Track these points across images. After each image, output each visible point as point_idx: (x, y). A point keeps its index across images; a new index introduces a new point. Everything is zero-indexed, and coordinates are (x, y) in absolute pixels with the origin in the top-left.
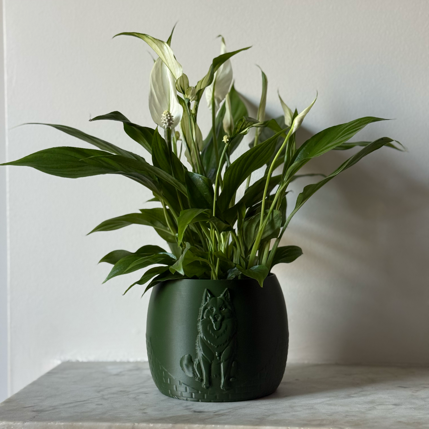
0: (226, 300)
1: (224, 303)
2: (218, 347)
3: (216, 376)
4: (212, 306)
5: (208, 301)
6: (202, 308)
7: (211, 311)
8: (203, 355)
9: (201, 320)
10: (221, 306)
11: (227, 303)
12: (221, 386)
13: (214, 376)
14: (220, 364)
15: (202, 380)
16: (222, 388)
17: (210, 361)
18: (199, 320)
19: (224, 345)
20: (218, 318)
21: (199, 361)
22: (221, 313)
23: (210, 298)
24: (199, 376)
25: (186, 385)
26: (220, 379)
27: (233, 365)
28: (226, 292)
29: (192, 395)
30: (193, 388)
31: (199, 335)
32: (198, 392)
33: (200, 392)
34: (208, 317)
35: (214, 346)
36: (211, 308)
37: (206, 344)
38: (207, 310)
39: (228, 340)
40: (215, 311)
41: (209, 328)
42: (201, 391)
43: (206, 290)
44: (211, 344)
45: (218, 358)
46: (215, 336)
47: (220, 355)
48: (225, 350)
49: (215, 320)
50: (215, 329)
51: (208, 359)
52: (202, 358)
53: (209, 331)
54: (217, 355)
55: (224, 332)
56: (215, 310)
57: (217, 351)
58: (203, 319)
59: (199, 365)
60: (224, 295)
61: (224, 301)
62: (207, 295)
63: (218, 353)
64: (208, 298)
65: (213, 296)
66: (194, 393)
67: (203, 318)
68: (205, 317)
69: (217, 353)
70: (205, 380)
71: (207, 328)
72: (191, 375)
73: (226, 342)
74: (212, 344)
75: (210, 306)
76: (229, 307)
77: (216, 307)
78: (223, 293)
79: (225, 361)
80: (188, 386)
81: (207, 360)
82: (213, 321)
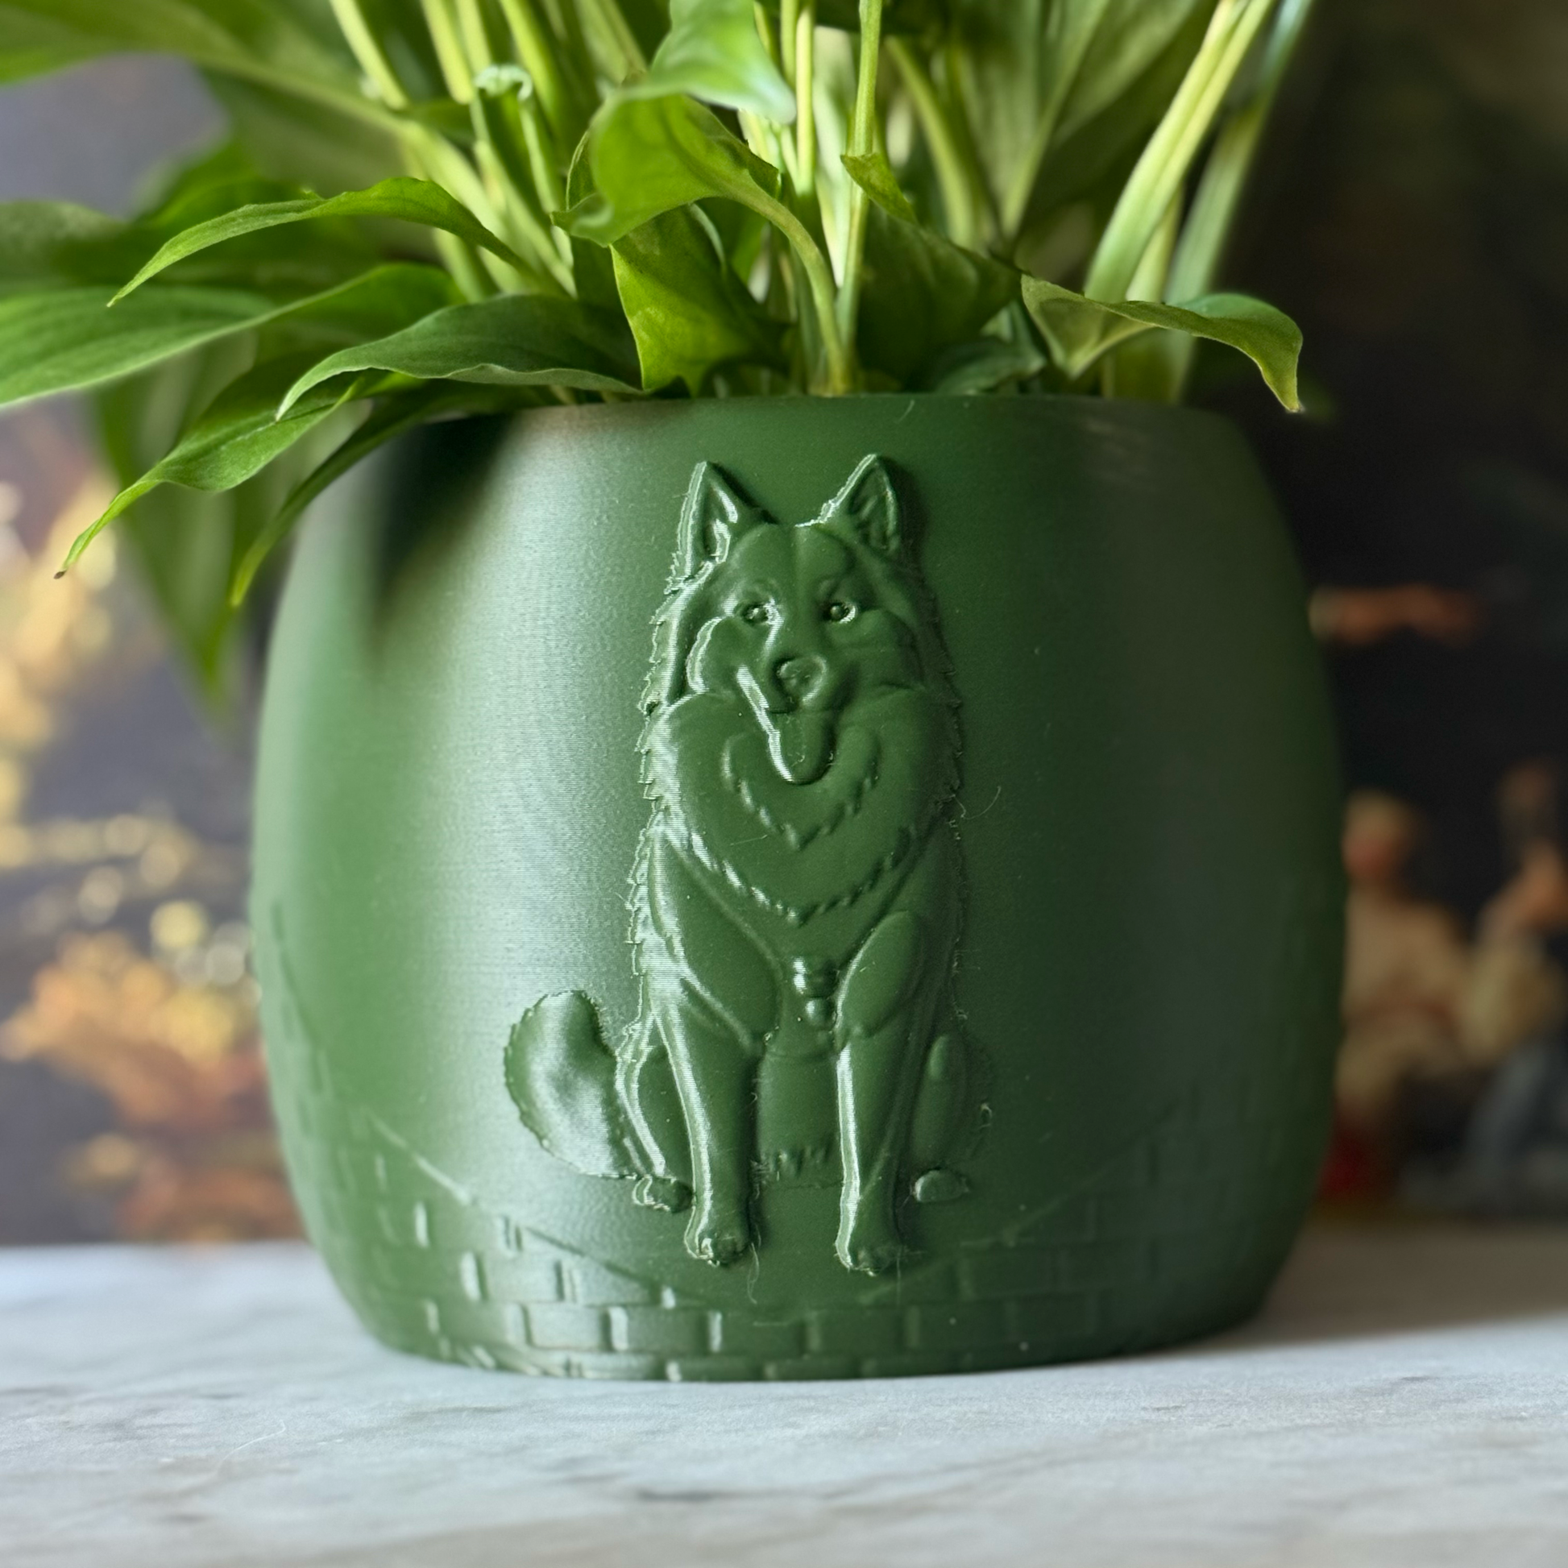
0: (866, 539)
1: (851, 563)
2: (805, 917)
3: (798, 1158)
4: (757, 589)
5: (721, 554)
6: (674, 613)
7: (747, 630)
8: (686, 985)
9: (667, 710)
10: (832, 591)
11: (876, 569)
12: (843, 1244)
13: (784, 1157)
14: (824, 1057)
15: (684, 1197)
16: (847, 1262)
17: (745, 1040)
18: (652, 708)
19: (856, 895)
20: (805, 681)
21: (655, 1038)
22: (826, 646)
23: (737, 532)
24: (659, 1165)
25: (560, 1245)
26: (835, 1183)
27: (935, 1064)
28: (862, 481)
29: (606, 1324)
30: (611, 1267)
31: (656, 829)
32: (655, 1299)
33: (669, 1299)
34: (722, 675)
35: (779, 906)
36: (744, 611)
37: (713, 893)
38: (717, 621)
39: (888, 862)
40: (781, 631)
41: (734, 770)
42: (678, 1292)
43: (702, 467)
44: (752, 896)
45: (811, 1008)
46: (782, 832)
47: (826, 983)
48: (869, 942)
49: (785, 704)
50: (787, 775)
51: (728, 1016)
52: (683, 1012)
53: (738, 790)
54: (800, 982)
55: (858, 792)
56: (776, 621)
57: (797, 954)
58: (686, 699)
59: (658, 1066)
60: (854, 504)
61: (848, 550)
62: (709, 510)
63: (808, 965)
64: (719, 529)
65: (757, 511)
66: (624, 1306)
67: (680, 687)
68: (697, 684)
69: (799, 965)
70: (707, 1195)
71: (716, 767)
72: (599, 1161)
73: (876, 873)
74: (761, 896)
75: (740, 587)
76: (898, 604)
77: (787, 597)
78: (845, 492)
79: (870, 1031)
80: (574, 1251)
81: (725, 1026)
82: (761, 706)
